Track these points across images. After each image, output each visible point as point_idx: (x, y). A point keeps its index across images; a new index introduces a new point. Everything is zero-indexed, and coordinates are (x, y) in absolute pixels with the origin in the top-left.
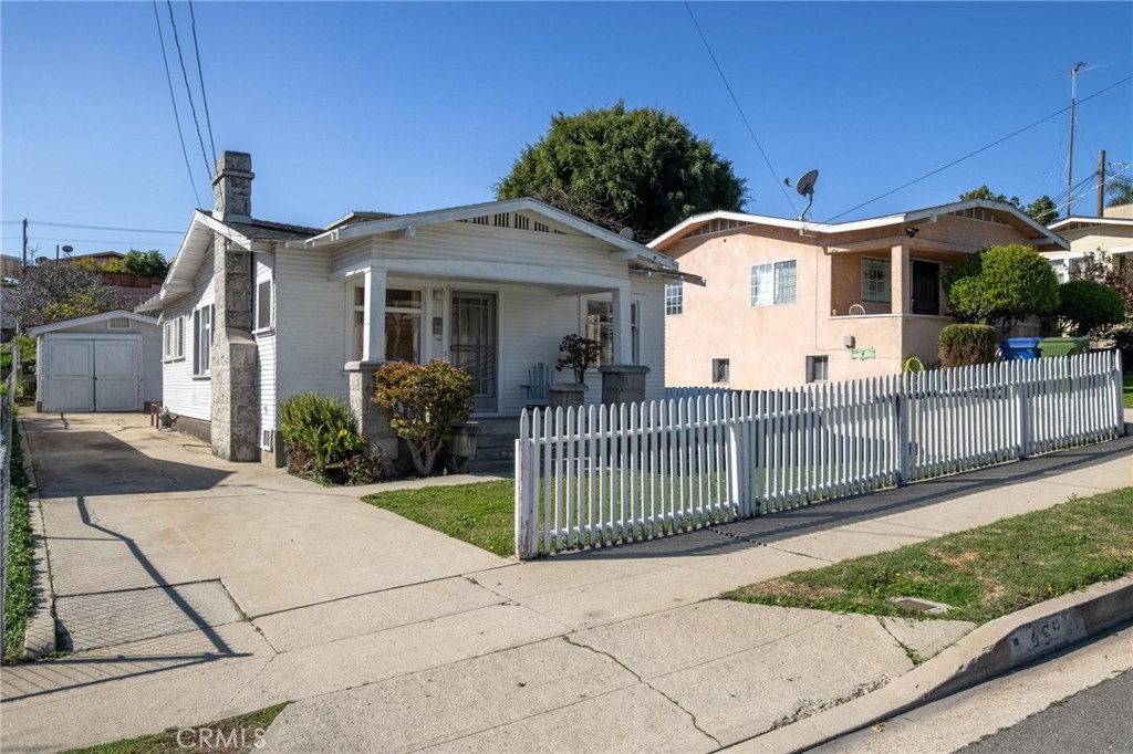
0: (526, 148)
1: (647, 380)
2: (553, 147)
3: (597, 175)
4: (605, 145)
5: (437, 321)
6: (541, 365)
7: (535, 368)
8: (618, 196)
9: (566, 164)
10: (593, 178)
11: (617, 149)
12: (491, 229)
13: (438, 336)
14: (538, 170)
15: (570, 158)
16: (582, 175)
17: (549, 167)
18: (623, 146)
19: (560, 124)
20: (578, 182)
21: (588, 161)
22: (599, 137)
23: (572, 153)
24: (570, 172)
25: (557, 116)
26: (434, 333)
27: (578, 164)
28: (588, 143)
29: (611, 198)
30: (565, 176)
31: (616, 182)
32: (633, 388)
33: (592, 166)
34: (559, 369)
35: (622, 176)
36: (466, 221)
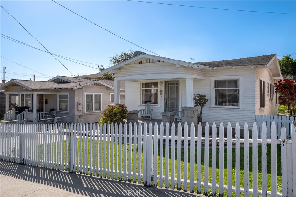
5: (161, 91)
12: (142, 64)
13: (161, 95)
36: (136, 63)
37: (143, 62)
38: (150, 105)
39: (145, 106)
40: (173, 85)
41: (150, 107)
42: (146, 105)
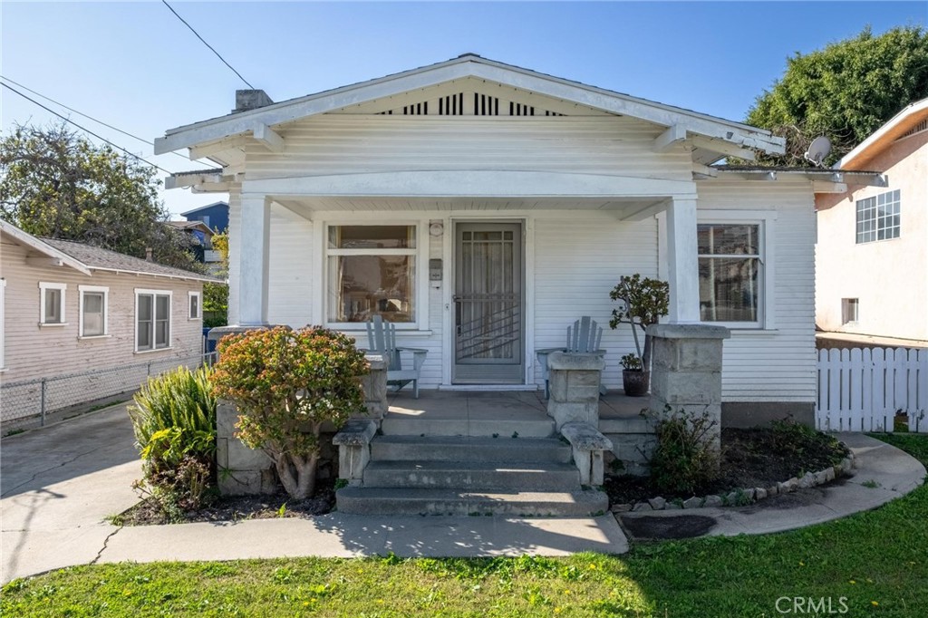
0: (762, 94)
1: (724, 350)
2: (787, 87)
3: (835, 104)
4: (844, 74)
5: (436, 264)
6: (586, 320)
7: (577, 323)
8: (859, 123)
9: (801, 100)
10: (829, 108)
11: (859, 75)
12: (434, 121)
13: (437, 283)
14: (772, 111)
15: (804, 94)
16: (818, 107)
17: (782, 107)
18: (867, 69)
19: (796, 64)
20: (813, 115)
21: (825, 92)
22: (837, 68)
23: (806, 88)
24: (804, 107)
25: (794, 57)
26: (431, 279)
27: (813, 97)
28: (825, 75)
29: (850, 127)
30: (799, 112)
31: (856, 108)
32: (695, 363)
33: (829, 97)
34: (613, 325)
35: (865, 102)
36: (390, 112)
37: (433, 107)
38: (387, 326)
39: (366, 333)
40: (487, 239)
41: (388, 336)
42: (369, 327)
